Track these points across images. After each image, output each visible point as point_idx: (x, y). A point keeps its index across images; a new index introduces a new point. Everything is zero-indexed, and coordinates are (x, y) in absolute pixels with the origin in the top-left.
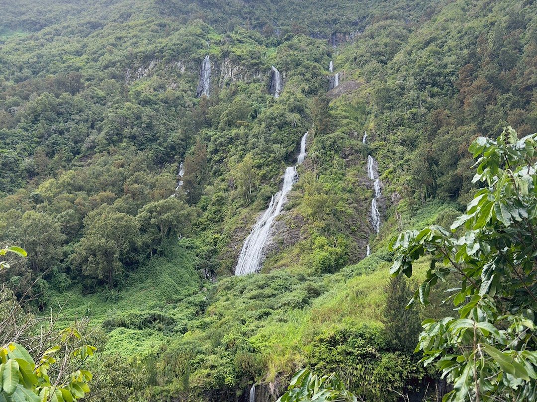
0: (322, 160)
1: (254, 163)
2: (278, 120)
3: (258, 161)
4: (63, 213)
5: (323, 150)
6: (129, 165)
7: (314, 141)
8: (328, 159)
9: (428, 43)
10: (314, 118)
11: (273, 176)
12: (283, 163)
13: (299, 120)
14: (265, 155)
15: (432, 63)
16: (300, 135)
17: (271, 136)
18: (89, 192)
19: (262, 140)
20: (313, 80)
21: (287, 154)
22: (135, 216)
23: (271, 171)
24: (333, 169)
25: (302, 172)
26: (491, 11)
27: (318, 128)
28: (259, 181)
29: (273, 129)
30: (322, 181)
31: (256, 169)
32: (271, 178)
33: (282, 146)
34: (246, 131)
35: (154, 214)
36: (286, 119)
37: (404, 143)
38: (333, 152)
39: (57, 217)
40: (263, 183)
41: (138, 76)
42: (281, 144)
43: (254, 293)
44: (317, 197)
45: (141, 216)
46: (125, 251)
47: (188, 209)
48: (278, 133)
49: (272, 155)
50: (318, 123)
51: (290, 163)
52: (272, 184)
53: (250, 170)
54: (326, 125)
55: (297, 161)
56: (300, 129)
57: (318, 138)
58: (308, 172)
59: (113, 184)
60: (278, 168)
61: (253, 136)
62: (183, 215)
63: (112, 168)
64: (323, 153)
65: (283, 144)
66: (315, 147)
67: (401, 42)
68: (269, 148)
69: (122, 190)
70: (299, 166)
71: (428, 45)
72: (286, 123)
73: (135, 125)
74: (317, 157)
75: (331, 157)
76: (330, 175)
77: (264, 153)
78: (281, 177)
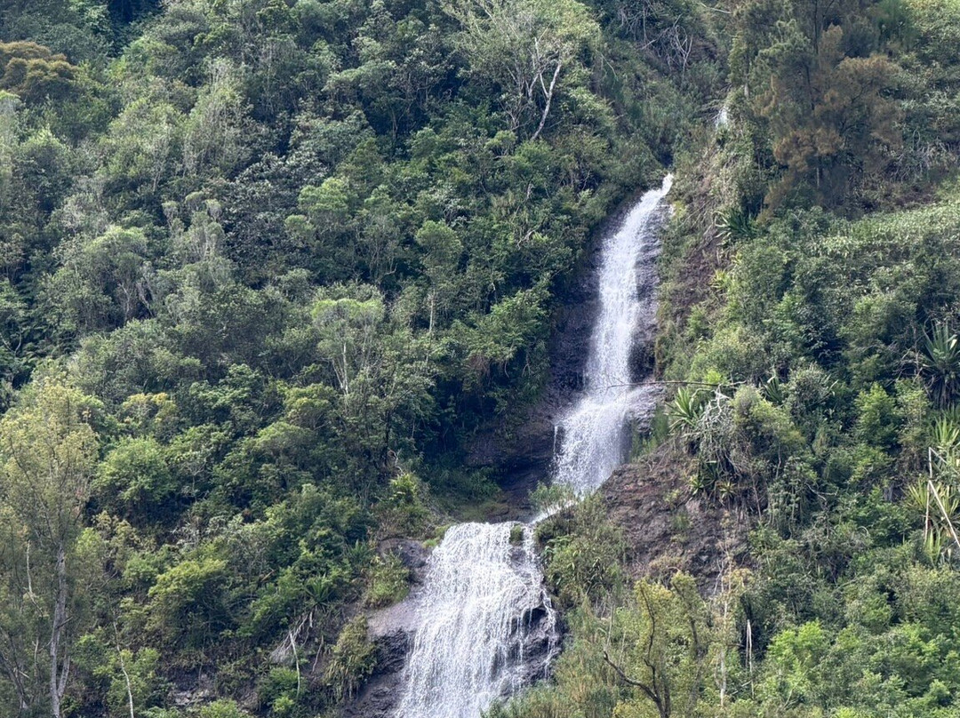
0: (800, 467)
1: (107, 469)
2: (367, 44)
3: (146, 448)
5: (813, 371)
7: (731, 279)
8: (862, 458)
10: (737, 43)
11: (292, 608)
12: (404, 478)
13: (585, 56)
14: (224, 396)
16: (590, 203)
17: (290, 205)
21: (447, 388)
23: (280, 552)
24: (915, 573)
25: (598, 582)
27: (776, 146)
28: (149, 653)
29: (314, 127)
30: (797, 681)
31: (123, 527)
32: (271, 631)
33: (402, 309)
34: (43, 136)
36: (454, 41)
38: (913, 397)
40: (187, 678)
42: (390, 291)
48: (369, 179)
49: (296, 396)
50: (770, 95)
51: (476, 480)
52: (278, 687)
53: (67, 535)
54: (854, 125)
56: (593, 144)
57: (771, 245)
58: (659, 591)
60: (356, 532)
61: (112, 189)
64: (809, 405)
65: (410, 290)
66: (731, 338)
68: (273, 317)
70: (563, 526)
72: (449, 84)
74: (757, 436)
75: (892, 446)
76: (877, 627)
77: (215, 375)
78: (382, 624)
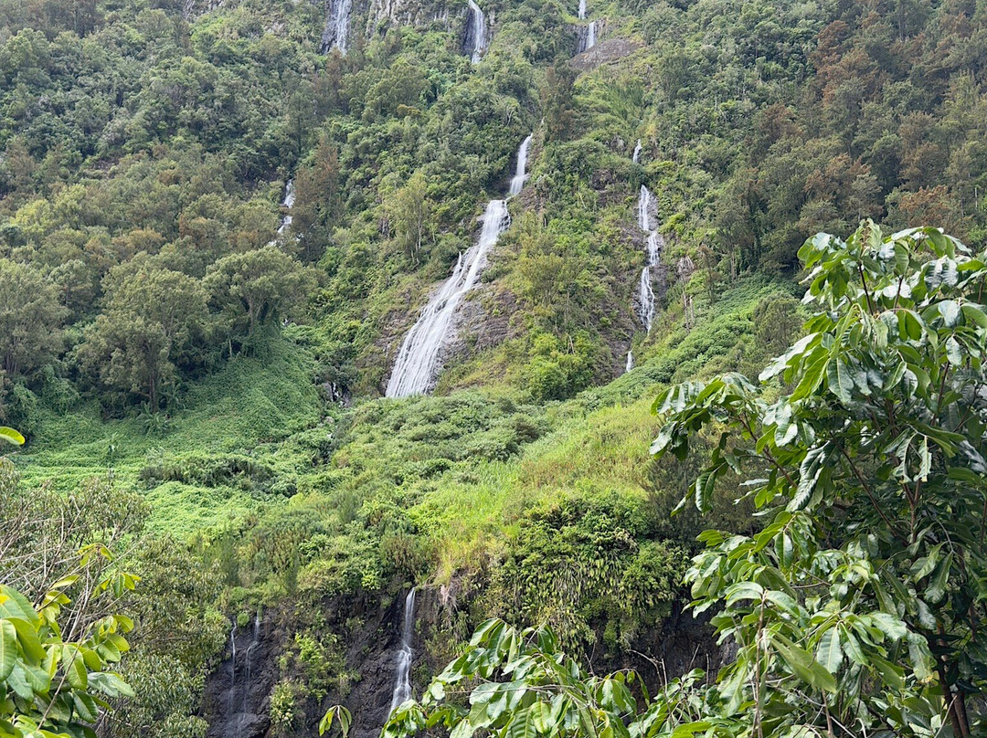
0: (555, 190)
1: (428, 190)
2: (476, 107)
3: (435, 186)
4: (64, 267)
5: (558, 171)
6: (189, 179)
7: (543, 154)
8: (567, 188)
10: (545, 107)
11: (462, 216)
12: (483, 192)
13: (517, 110)
14: (449, 176)
15: (769, 15)
16: (517, 139)
17: (461, 139)
18: (112, 228)
19: (445, 145)
20: (547, 32)
21: (490, 174)
22: (200, 278)
23: (460, 206)
24: (575, 209)
25: (518, 211)
27: (552, 128)
28: (436, 224)
29: (466, 124)
30: (554, 230)
31: (431, 200)
32: (458, 220)
33: (482, 160)
34: (415, 125)
35: (237, 276)
36: (492, 107)
37: (708, 165)
38: (576, 176)
39: (53, 273)
40: (443, 229)
41: (210, 6)
42: (480, 156)
43: (420, 429)
44: (542, 260)
45: (211, 280)
46: (180, 343)
47: (301, 271)
48: (476, 134)
49: (463, 176)
50: (551, 118)
51: (496, 192)
52: (460, 230)
53: (421, 202)
54: (567, 124)
55: (508, 190)
56: (518, 127)
57: (550, 147)
58: (529, 213)
59: (159, 215)
60: (474, 202)
61: (428, 136)
62: (291, 281)
63: (157, 184)
64: (557, 178)
65: (484, 156)
66: (543, 165)
68: (458, 161)
69: (175, 228)
70: (512, 201)
72: (491, 115)
73: (201, 102)
74: (547, 184)
75: (572, 186)
76: (568, 220)
77: (448, 172)
78: (478, 219)
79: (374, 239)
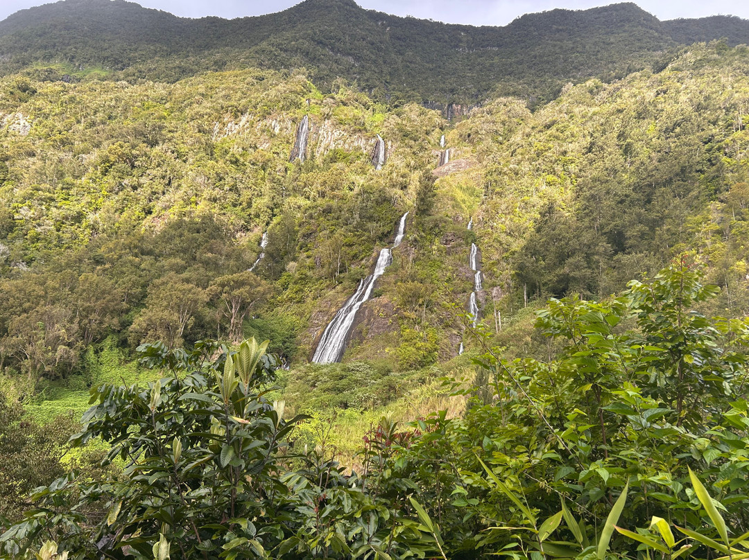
1: (345, 241)
2: (376, 195)
3: (350, 239)
4: (126, 279)
5: (422, 233)
6: (205, 230)
7: (414, 223)
8: (427, 243)
9: (548, 127)
11: (365, 257)
12: (378, 243)
13: (400, 197)
15: (550, 149)
16: (400, 214)
17: (367, 213)
18: (157, 257)
19: (357, 216)
20: (421, 154)
21: (383, 234)
22: (204, 288)
23: (364, 251)
24: (432, 256)
25: (398, 255)
26: (620, 96)
27: (420, 208)
28: (349, 261)
29: (370, 204)
30: (418, 268)
31: (347, 247)
33: (378, 225)
35: (226, 288)
36: (385, 195)
37: (512, 233)
38: (433, 237)
39: (119, 282)
40: (353, 264)
41: (227, 133)
43: (329, 385)
44: (410, 285)
45: (211, 290)
46: (189, 327)
47: (264, 285)
48: (376, 210)
50: (420, 202)
51: (385, 244)
52: (363, 265)
53: (341, 248)
54: (429, 206)
55: (393, 243)
56: (401, 207)
57: (419, 219)
58: (404, 256)
59: (185, 251)
60: (373, 249)
61: (347, 210)
62: (259, 292)
63: (186, 233)
64: (422, 237)
65: (379, 223)
66: (414, 230)
67: (521, 122)
69: (194, 259)
70: (394, 249)
71: (548, 128)
72: (385, 200)
73: (217, 187)
74: (416, 240)
75: (431, 242)
76: (428, 262)
79: (311, 268)
